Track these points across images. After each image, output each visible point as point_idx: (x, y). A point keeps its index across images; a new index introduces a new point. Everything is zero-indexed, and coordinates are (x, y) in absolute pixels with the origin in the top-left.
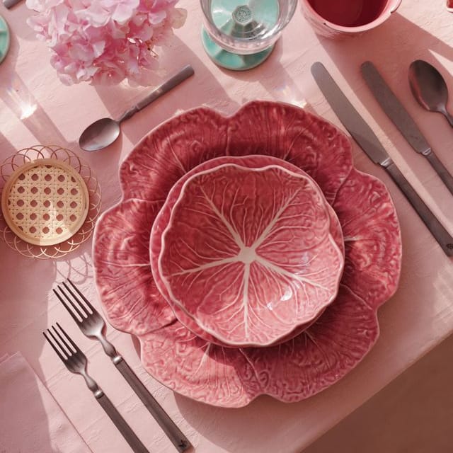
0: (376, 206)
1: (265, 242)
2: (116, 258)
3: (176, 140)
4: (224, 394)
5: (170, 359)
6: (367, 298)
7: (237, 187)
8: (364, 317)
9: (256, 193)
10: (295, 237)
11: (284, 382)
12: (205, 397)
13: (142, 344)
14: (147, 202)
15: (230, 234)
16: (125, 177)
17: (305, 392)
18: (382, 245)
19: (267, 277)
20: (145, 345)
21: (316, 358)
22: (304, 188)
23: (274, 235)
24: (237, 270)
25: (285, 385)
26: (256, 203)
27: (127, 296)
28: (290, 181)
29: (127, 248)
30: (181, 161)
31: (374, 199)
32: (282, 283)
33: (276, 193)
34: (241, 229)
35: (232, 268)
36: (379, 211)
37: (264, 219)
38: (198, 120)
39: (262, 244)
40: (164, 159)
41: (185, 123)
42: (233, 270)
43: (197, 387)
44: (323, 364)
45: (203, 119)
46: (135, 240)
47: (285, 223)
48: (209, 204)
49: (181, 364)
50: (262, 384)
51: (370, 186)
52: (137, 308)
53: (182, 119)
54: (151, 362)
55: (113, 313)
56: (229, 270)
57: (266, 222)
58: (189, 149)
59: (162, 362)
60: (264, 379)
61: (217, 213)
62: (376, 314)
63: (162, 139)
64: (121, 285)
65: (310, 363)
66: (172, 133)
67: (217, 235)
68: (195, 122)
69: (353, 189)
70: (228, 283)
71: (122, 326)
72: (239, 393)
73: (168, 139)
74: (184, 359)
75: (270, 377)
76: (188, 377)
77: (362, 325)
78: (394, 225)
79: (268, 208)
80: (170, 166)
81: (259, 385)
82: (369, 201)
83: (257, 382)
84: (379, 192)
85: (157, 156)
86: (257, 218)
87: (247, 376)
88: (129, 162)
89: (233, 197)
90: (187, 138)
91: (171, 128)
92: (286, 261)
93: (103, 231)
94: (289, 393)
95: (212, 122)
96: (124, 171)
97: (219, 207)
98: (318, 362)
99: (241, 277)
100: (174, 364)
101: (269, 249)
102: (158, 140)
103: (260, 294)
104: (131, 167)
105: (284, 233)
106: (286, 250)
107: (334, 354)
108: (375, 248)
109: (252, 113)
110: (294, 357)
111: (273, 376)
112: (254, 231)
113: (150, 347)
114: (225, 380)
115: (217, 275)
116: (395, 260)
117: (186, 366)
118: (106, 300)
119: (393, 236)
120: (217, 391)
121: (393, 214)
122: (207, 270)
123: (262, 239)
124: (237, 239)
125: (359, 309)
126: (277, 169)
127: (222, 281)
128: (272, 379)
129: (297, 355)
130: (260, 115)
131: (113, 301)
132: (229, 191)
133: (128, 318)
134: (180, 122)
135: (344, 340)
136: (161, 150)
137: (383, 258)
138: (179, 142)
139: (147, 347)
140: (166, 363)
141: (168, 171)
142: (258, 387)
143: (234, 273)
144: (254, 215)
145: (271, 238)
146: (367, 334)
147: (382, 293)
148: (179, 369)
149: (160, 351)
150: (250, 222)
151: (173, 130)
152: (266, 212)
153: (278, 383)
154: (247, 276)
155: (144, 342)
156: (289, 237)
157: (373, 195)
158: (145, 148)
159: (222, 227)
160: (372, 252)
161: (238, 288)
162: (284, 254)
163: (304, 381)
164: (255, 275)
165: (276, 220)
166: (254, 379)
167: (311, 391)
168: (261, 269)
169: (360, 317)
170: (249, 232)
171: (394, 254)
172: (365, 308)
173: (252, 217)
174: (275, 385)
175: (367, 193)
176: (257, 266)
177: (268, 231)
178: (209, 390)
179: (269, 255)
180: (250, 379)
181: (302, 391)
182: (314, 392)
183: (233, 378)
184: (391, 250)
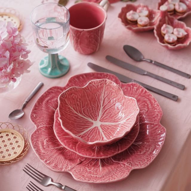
0: (138, 91)
1: (102, 117)
2: (44, 148)
3: (48, 101)
4: (116, 176)
5: (86, 174)
6: (154, 121)
7: (80, 99)
8: (156, 127)
9: (89, 100)
10: (112, 110)
11: (139, 162)
12: (109, 180)
13: (71, 173)
14: (47, 125)
15: (86, 120)
16: (33, 120)
17: (149, 161)
18: (148, 102)
19: (110, 128)
20: (73, 173)
21: (146, 148)
22: (106, 84)
23: (104, 113)
24: (96, 129)
25: (140, 163)
26: (91, 105)
27: (56, 159)
28: (100, 84)
29: (47, 143)
30: (53, 107)
31: (135, 90)
32: (116, 127)
33: (97, 95)
34: (90, 116)
35: (93, 130)
36: (140, 92)
37: (97, 110)
38: (53, 91)
39: (101, 118)
40: (46, 109)
41: (48, 94)
42: (94, 130)
43: (104, 178)
44: (151, 149)
45: (55, 91)
46: (49, 140)
47: (106, 107)
48: (72, 110)
49: (92, 173)
50: (130, 166)
51: (132, 86)
52: (62, 162)
53: (47, 93)
54: (79, 177)
55: (53, 167)
56: (93, 131)
57: (98, 110)
58: (54, 102)
59: (84, 176)
60: (130, 164)
61: (77, 113)
62: (160, 124)
63: (42, 103)
64: (51, 157)
65: (145, 151)
66: (45, 99)
67: (81, 122)
68: (52, 92)
69: (125, 90)
70: (95, 136)
71: (59, 170)
72: (122, 173)
73: (44, 101)
74: (92, 172)
75: (132, 163)
76: (98, 177)
77: (157, 130)
78: (148, 94)
79: (96, 105)
80: (50, 111)
81: (129, 167)
82: (134, 91)
83: (127, 167)
84: (136, 86)
85: (43, 109)
86: (94, 111)
87: (122, 166)
88: (33, 114)
89: (81, 105)
90: (52, 99)
91: (44, 97)
92: (114, 119)
93: (34, 141)
94: (143, 164)
95: (59, 90)
96: (32, 118)
97: (77, 111)
98: (148, 149)
99: (99, 132)
100: (89, 175)
101: (105, 118)
102: (41, 103)
103: (110, 134)
104: (34, 116)
105: (107, 111)
106: (112, 116)
107: (153, 144)
108: (146, 104)
109: (73, 81)
110: (137, 152)
111: (133, 162)
112: (95, 115)
113: (75, 173)
114: (114, 171)
115: (88, 135)
116: (156, 104)
117: (95, 173)
118: (48, 163)
119: (150, 98)
120: (113, 176)
121: (146, 91)
122: (84, 134)
123: (100, 116)
124: (90, 120)
125: (152, 125)
126: (92, 82)
127: (92, 136)
128: (133, 163)
129: (138, 151)
130: (76, 81)
131: (51, 163)
132: (78, 102)
133: (60, 166)
134: (46, 94)
135: (154, 137)
136: (43, 106)
137: (151, 106)
138: (50, 101)
139: (74, 173)
140: (85, 175)
141: (50, 113)
142: (129, 168)
143: (95, 131)
144: (92, 110)
145: (103, 114)
146: (161, 131)
147: (158, 116)
148: (92, 175)
149: (80, 172)
150: (92, 113)
151: (45, 98)
152: (96, 107)
153: (136, 163)
154: (101, 130)
155: (71, 172)
156: (110, 111)
157: (134, 89)
158: (37, 108)
159: (81, 118)
160: (146, 106)
161: (100, 135)
162: (112, 118)
163: (147, 158)
164: (104, 129)
165: (102, 108)
166: (125, 166)
167: (152, 159)
168: (106, 126)
169: (155, 128)
170: (94, 116)
171: (155, 103)
172: (155, 124)
173: (92, 111)
174: (136, 164)
175: (132, 89)
176: (103, 126)
177: (101, 113)
178: (109, 177)
179: (106, 120)
180: (124, 167)
181: (148, 161)
182: (153, 159)
183: (117, 169)
184: (152, 102)
